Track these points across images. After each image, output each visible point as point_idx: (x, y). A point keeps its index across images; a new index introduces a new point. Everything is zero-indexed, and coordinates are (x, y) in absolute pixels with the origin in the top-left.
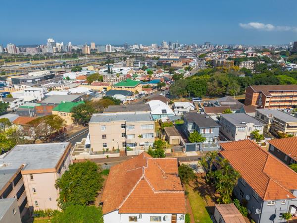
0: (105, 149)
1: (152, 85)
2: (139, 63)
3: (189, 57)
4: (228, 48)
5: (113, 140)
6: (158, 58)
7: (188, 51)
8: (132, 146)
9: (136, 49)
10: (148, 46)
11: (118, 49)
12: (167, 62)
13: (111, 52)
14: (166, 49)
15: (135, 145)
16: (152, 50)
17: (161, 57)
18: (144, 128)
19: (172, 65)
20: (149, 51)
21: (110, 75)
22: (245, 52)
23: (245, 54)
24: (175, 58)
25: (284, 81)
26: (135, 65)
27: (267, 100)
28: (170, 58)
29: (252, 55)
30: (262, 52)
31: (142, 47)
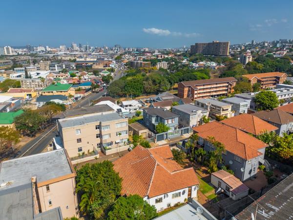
0: (81, 153)
1: (83, 87)
2: (56, 65)
3: (106, 59)
4: (137, 51)
5: (88, 143)
6: (75, 61)
7: (101, 53)
8: (108, 146)
9: (43, 51)
10: (55, 48)
11: (20, 51)
12: (86, 64)
13: (11, 54)
14: (77, 51)
15: (111, 144)
16: (62, 52)
17: (78, 60)
18: (119, 126)
19: (93, 67)
20: (59, 53)
21: (29, 80)
22: (154, 54)
23: (154, 56)
24: (92, 60)
25: (200, 77)
26: (51, 68)
27: (196, 92)
28: (87, 60)
29: (161, 57)
30: (167, 54)
31: (49, 49)
